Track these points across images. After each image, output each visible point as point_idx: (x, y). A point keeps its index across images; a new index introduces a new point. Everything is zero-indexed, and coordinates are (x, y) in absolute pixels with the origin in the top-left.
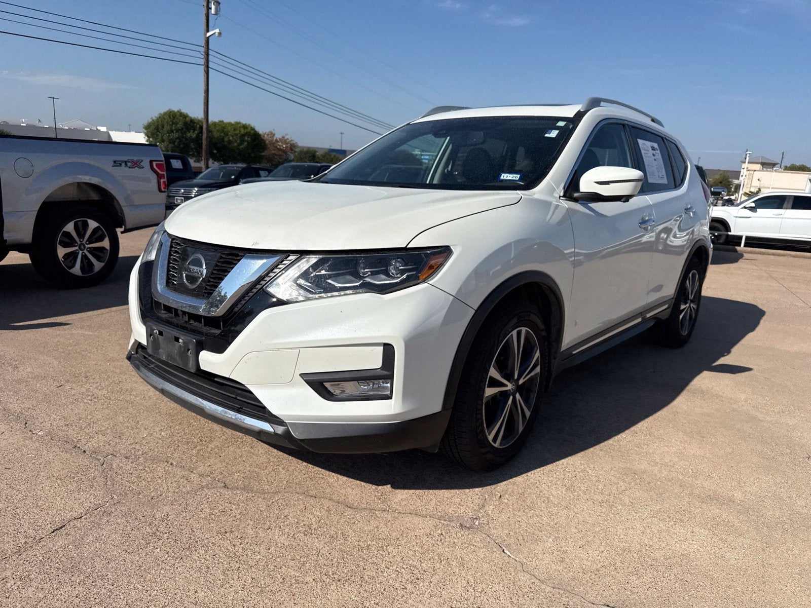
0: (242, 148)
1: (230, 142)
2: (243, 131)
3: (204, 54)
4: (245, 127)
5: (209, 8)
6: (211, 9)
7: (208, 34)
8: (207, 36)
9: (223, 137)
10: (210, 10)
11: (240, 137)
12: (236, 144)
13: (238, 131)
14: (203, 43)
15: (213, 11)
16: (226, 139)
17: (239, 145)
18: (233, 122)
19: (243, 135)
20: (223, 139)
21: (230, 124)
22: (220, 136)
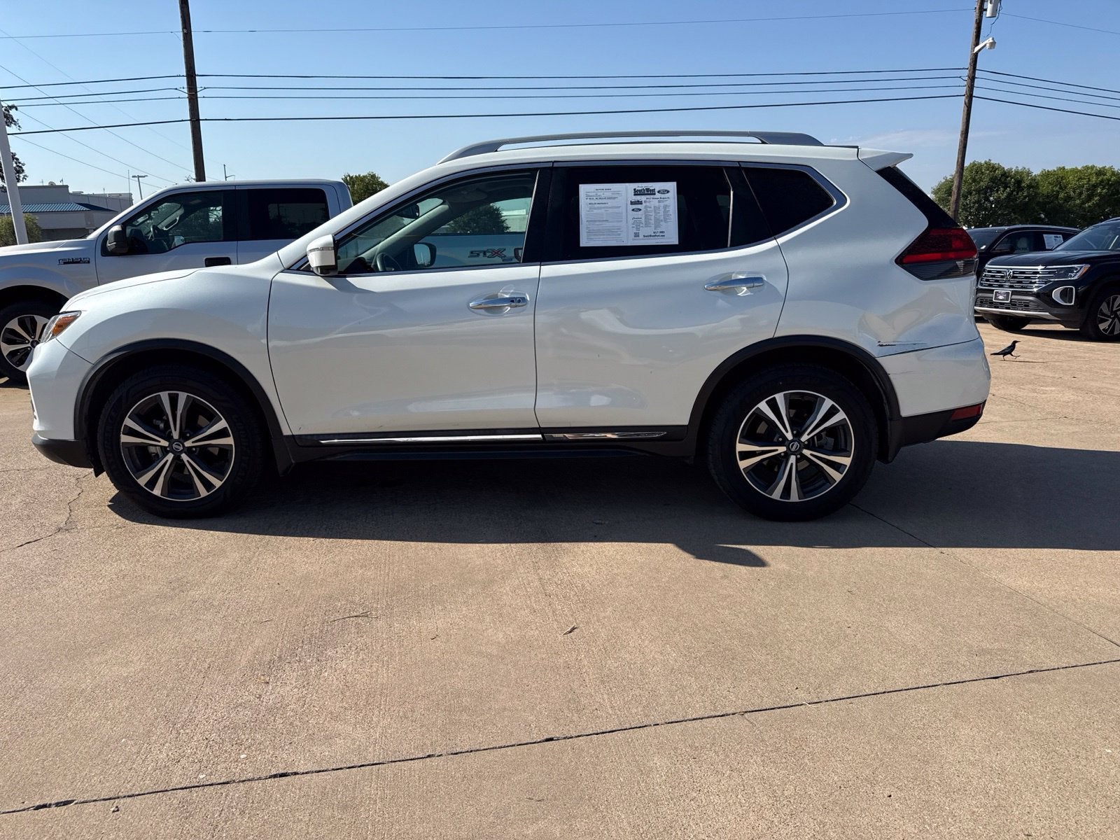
0: (1090, 206)
1: (1068, 198)
2: (1094, 179)
3: (966, 78)
4: (1101, 172)
5: (982, 10)
6: (986, 10)
7: (977, 49)
8: (975, 51)
9: (1058, 192)
10: (984, 12)
11: (1088, 190)
12: (1078, 202)
13: (1085, 181)
14: (967, 63)
15: (988, 13)
16: (1062, 195)
17: (1083, 203)
18: (1079, 168)
19: (1095, 186)
20: (1057, 197)
21: (1075, 171)
22: (1053, 191)
